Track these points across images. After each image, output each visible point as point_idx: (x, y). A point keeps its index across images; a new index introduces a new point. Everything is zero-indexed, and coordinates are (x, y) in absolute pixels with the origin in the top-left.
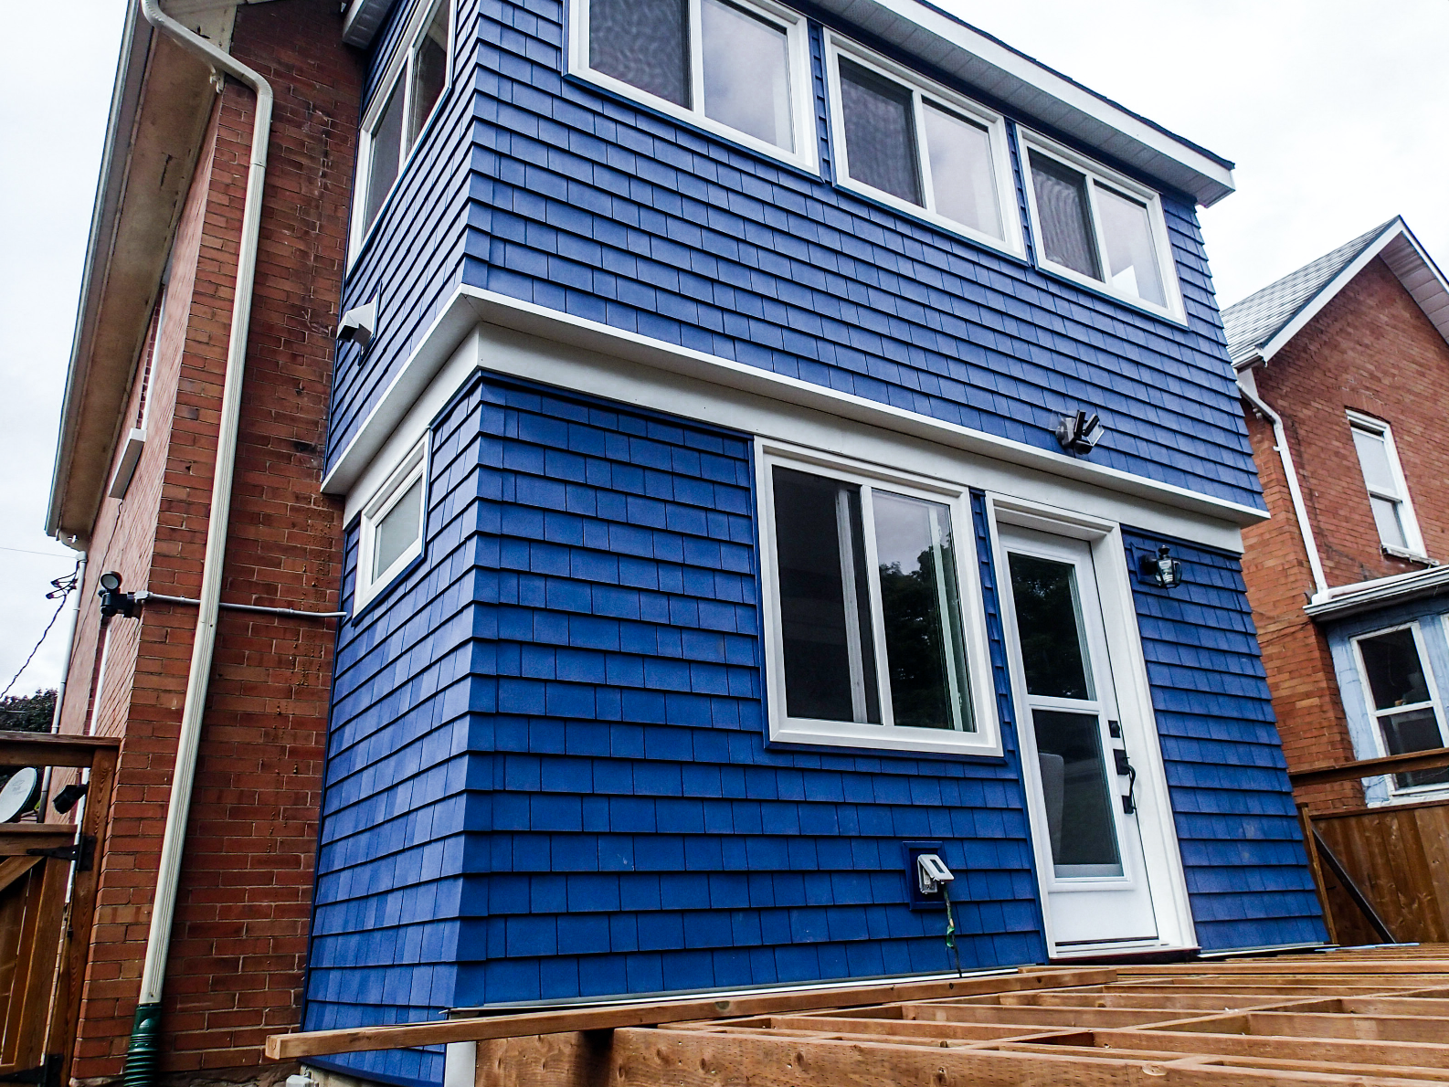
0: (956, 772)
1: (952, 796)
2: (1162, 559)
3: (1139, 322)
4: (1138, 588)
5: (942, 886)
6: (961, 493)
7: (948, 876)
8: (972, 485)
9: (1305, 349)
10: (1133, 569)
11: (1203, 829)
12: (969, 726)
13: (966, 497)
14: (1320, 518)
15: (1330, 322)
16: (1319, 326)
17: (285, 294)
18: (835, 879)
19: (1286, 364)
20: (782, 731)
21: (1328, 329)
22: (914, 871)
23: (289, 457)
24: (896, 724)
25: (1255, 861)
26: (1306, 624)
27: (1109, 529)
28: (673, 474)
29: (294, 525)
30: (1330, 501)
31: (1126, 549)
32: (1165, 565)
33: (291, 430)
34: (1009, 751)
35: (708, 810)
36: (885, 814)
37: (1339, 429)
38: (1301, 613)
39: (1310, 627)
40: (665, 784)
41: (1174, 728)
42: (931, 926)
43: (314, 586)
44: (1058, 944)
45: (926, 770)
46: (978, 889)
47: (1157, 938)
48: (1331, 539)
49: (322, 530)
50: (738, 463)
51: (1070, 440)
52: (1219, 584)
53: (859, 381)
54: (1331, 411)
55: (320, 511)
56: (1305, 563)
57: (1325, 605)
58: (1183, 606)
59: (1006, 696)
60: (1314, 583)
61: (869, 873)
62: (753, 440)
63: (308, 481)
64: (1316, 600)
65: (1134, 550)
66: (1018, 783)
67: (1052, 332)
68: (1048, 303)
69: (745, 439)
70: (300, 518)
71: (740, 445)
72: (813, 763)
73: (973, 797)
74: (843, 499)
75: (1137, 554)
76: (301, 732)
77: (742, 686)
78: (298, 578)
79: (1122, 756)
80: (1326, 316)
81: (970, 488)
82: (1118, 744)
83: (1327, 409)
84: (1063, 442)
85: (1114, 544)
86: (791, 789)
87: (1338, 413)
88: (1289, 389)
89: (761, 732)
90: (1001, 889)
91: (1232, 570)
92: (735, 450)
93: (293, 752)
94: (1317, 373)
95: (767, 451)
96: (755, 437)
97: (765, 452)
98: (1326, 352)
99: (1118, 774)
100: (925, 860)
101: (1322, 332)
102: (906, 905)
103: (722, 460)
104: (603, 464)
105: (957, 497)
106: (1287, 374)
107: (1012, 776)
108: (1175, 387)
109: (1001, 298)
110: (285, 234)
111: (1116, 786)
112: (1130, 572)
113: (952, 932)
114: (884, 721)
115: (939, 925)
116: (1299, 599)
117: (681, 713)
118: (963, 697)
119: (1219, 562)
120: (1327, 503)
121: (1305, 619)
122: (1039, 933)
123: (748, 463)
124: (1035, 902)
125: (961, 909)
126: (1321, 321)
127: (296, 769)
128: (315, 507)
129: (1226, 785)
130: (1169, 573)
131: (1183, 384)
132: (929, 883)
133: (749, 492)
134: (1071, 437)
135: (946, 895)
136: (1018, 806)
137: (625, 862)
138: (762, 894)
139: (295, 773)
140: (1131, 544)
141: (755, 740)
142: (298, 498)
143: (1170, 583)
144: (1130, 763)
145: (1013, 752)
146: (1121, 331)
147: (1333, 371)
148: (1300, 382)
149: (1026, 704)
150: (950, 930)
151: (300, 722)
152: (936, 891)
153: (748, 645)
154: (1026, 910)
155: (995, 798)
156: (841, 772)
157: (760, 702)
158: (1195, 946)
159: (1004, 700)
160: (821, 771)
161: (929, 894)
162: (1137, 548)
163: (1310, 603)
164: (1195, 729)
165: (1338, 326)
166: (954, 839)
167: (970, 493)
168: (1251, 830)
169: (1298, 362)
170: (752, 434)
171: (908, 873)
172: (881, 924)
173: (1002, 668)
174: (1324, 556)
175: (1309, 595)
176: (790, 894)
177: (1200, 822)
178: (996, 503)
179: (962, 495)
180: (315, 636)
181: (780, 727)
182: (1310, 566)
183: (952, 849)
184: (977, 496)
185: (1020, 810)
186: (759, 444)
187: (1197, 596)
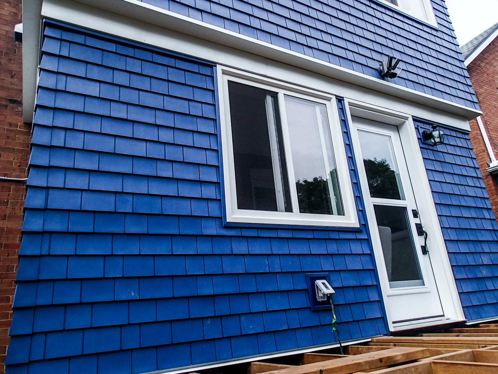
0: (335, 236)
1: (333, 248)
2: (434, 131)
3: (415, 24)
4: (422, 146)
5: (329, 297)
6: (332, 98)
7: (332, 291)
8: (337, 95)
9: (479, 66)
10: (420, 137)
11: (462, 260)
12: (341, 212)
13: (334, 100)
14: (490, 132)
15: (489, 55)
16: (484, 56)
17: (5, 32)
18: (268, 296)
19: (472, 71)
20: (233, 216)
21: (488, 58)
22: (313, 289)
23: (6, 106)
24: (300, 212)
25: (490, 275)
26: (487, 176)
27: (407, 118)
28: (168, 81)
29: (8, 138)
30: (494, 126)
31: (415, 128)
32: (436, 134)
33: (8, 94)
34: (362, 224)
35: (189, 261)
36: (296, 259)
37: (495, 97)
38: (485, 171)
39: (490, 177)
40: (162, 248)
41: (445, 211)
42: (324, 318)
43: (19, 166)
44: (394, 323)
45: (318, 235)
46: (350, 297)
47: (443, 316)
48: (496, 141)
49: (23, 140)
50: (207, 78)
51: (385, 72)
52: (461, 145)
53: (273, 38)
54: (492, 90)
55: (22, 131)
56: (486, 151)
57: (496, 167)
58: (444, 154)
59: (359, 197)
60: (490, 159)
61: (287, 291)
62: (216, 66)
63: (16, 117)
64: (492, 165)
65: (419, 128)
66: (368, 241)
67: (374, 25)
68: (371, 11)
69: (211, 65)
70: (12, 135)
71: (209, 69)
72: (253, 233)
73: (344, 249)
74: (269, 100)
75: (421, 131)
76: (11, 236)
77: (210, 192)
78: (11, 163)
79: (420, 226)
80: (487, 53)
81: (336, 96)
82: (417, 221)
83: (490, 89)
84: (382, 74)
85: (410, 125)
86: (240, 248)
87: (495, 91)
88: (474, 81)
89: (221, 218)
90: (361, 296)
91: (466, 139)
92: (207, 71)
93: (6, 246)
94: (485, 75)
95: (224, 73)
96: (217, 65)
97: (223, 73)
98: (488, 66)
99: (418, 235)
100: (319, 283)
101: (486, 59)
102: (310, 308)
103: (198, 75)
104: (125, 73)
105: (330, 101)
106: (473, 75)
107: (365, 237)
108: (434, 54)
109: (347, 7)
110: (6, 5)
111: (418, 241)
112: (418, 138)
113: (335, 322)
114: (294, 210)
115: (328, 318)
116: (484, 166)
117: (171, 208)
118: (337, 198)
119: (460, 135)
120: (493, 126)
121: (487, 174)
122: (384, 318)
123: (212, 78)
124: (380, 302)
125: (340, 308)
126: (485, 55)
127: (8, 254)
128: (20, 129)
129: (472, 238)
130: (437, 138)
131: (438, 53)
132: (322, 295)
133: (213, 92)
134: (386, 70)
135: (331, 301)
136: (369, 252)
137: (133, 294)
138: (222, 308)
139: (7, 256)
140: (418, 126)
141: (218, 222)
142: (10, 125)
143: (438, 142)
144: (424, 229)
145: (365, 225)
146: (407, 27)
147: (492, 74)
148: (478, 78)
149: (370, 202)
150: (334, 321)
151: (10, 231)
152: (326, 299)
153: (214, 170)
154: (376, 306)
155: (356, 248)
156: (270, 238)
157: (221, 201)
158: (464, 319)
159: (359, 199)
160: (258, 237)
161: (322, 301)
162: (421, 127)
163: (489, 166)
164: (455, 212)
165: (492, 57)
166: (335, 271)
167: (336, 98)
168: (486, 260)
169: (477, 71)
170: (216, 63)
171: (310, 290)
172: (294, 321)
173: (357, 183)
174: (493, 148)
175: (488, 164)
176: (240, 306)
177: (460, 257)
178: (350, 104)
179: (332, 99)
180: (19, 190)
181: (232, 214)
182: (488, 151)
183: (333, 277)
184: (340, 100)
185: (367, 239)
186: (219, 68)
187: (450, 150)
